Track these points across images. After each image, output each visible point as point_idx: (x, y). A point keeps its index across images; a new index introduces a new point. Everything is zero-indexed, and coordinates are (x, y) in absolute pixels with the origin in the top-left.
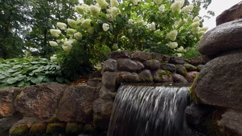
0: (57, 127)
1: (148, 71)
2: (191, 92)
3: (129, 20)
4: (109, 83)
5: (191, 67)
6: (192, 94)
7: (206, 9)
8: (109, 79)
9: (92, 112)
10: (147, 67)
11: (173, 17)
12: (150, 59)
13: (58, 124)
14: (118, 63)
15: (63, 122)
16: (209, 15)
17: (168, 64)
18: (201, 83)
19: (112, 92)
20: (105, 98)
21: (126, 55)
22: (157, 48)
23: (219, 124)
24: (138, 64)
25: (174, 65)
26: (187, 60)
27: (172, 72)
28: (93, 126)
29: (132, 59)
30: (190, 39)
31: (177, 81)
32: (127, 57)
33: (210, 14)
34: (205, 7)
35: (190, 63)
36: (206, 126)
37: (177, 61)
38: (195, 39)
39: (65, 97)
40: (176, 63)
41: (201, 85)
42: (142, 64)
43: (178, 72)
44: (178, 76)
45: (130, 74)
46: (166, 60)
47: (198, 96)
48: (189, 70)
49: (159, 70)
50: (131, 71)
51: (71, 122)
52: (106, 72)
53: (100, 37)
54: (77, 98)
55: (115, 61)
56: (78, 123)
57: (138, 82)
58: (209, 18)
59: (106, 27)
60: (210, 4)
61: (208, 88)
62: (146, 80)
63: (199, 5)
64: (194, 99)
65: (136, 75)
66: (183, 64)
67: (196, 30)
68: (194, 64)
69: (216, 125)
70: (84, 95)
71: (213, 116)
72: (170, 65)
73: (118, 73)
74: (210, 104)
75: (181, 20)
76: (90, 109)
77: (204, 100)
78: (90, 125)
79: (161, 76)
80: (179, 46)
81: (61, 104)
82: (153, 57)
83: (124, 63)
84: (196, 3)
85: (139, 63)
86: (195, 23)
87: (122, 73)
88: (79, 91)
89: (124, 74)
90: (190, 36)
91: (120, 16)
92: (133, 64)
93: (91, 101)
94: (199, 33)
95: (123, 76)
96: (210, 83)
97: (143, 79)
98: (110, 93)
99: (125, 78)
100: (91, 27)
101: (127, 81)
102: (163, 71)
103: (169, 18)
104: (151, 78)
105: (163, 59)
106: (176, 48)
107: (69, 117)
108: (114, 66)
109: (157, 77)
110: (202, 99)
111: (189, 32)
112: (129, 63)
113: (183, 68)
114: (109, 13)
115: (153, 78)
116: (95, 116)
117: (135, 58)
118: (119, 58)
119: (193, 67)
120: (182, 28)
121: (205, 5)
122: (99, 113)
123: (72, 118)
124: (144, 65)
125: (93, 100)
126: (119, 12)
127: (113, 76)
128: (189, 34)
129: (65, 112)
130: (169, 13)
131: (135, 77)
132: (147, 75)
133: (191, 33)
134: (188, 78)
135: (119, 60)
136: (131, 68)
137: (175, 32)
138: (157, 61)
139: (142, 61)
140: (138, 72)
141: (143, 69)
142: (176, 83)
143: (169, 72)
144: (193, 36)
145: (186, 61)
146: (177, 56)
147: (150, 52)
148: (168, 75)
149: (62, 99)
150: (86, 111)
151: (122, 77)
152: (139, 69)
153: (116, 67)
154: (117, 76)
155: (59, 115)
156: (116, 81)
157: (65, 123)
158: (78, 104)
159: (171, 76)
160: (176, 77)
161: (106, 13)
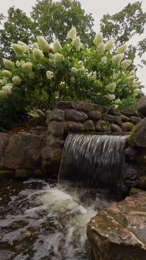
0: (6, 174)
1: (91, 122)
2: (129, 139)
3: (73, 68)
4: (58, 132)
5: (126, 119)
6: (130, 140)
7: (140, 57)
8: (57, 128)
9: (41, 158)
10: (90, 118)
11: (113, 68)
12: (93, 110)
13: (6, 171)
14: (65, 113)
15: (12, 169)
16: (142, 64)
17: (107, 115)
18: (138, 133)
19: (60, 140)
20: (53, 146)
21: (73, 106)
22: (97, 99)
23: (145, 158)
24: (83, 115)
25: (113, 117)
26: (123, 111)
27: (111, 122)
28: (43, 171)
29: (77, 110)
30: (126, 92)
31: (115, 130)
32: (73, 108)
33: (144, 63)
34: (140, 55)
35: (125, 115)
36: (137, 160)
37: (115, 113)
38: (130, 91)
39: (11, 145)
40: (113, 114)
41: (138, 134)
42: (86, 115)
43: (116, 123)
44: (115, 126)
45: (76, 124)
46: (106, 112)
47: (135, 141)
48: (124, 121)
49: (100, 120)
50: (77, 121)
51: (19, 169)
52: (54, 122)
53: (41, 84)
54: (25, 146)
55: (63, 111)
56: (28, 169)
57: (83, 131)
58: (142, 67)
59: (50, 74)
60: (144, 53)
61: (142, 136)
62: (90, 129)
63: (135, 52)
64: (132, 143)
65: (81, 125)
66: (119, 115)
67: (132, 84)
68: (127, 116)
69: (143, 159)
70: (31, 144)
71: (143, 153)
72: (109, 117)
73: (66, 123)
74: (141, 146)
75: (119, 72)
76: (38, 156)
77: (138, 144)
78: (40, 171)
79: (102, 126)
80: (116, 98)
81: (8, 153)
82: (96, 108)
83: (71, 114)
84: (132, 49)
85: (83, 113)
86: (131, 77)
87: (69, 122)
88: (26, 140)
89: (72, 124)
90: (126, 89)
91: (63, 62)
92: (79, 115)
93: (39, 149)
94: (133, 86)
95: (71, 125)
96: (143, 133)
97: (87, 129)
98: (59, 141)
99: (72, 128)
100: (33, 72)
101: (74, 130)
102: (104, 122)
103: (109, 69)
104: (94, 128)
105: (103, 110)
106: (114, 100)
107: (18, 164)
108: (62, 116)
109: (99, 127)
110: (137, 144)
111: (126, 85)
112: (75, 113)
113: (119, 119)
114: (52, 58)
115: (95, 127)
116: (44, 162)
117: (80, 109)
118: (65, 108)
119: (127, 118)
120: (120, 80)
121: (140, 53)
122: (48, 159)
123: (21, 165)
124: (88, 115)
125: (40, 148)
126: (62, 59)
127: (62, 125)
128: (125, 87)
129: (12, 160)
130: (110, 65)
131: (81, 127)
132: (90, 125)
133: (127, 86)
134: (122, 128)
135: (66, 110)
136: (77, 118)
137: (114, 85)
138: (99, 112)
139: (86, 112)
140: (82, 122)
141: (86, 120)
142: (113, 132)
143: (108, 122)
144: (128, 89)
145: (122, 113)
146: (114, 107)
147: (92, 103)
148: (108, 125)
149: (8, 148)
150: (35, 158)
151: (69, 127)
152: (84, 119)
153: (63, 117)
154: (65, 126)
155: (7, 163)
156: (64, 131)
157: (14, 170)
158: (25, 152)
159: (109, 126)
160: (114, 127)
161: (48, 57)
